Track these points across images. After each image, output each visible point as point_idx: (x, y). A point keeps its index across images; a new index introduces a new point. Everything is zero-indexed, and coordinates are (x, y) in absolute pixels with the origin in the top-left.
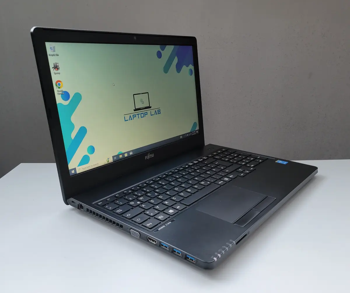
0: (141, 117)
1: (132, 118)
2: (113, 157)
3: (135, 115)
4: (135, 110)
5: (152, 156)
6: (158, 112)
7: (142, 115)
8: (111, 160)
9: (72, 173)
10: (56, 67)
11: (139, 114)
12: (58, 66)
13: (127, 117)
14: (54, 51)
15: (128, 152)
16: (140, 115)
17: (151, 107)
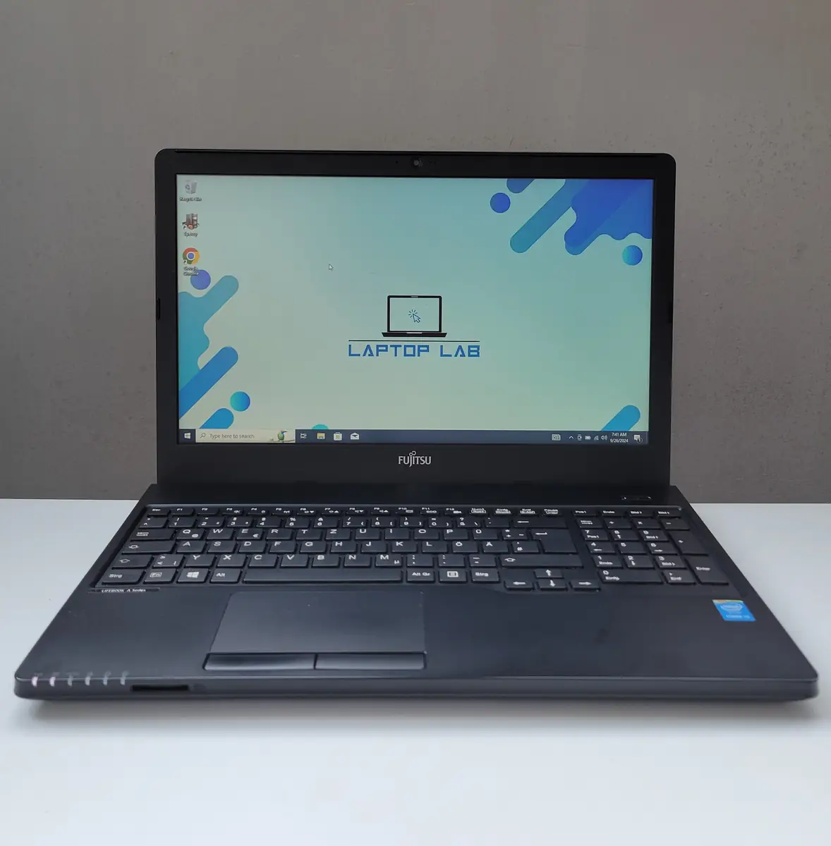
0: (405, 355)
1: (375, 353)
2: (298, 432)
3: (386, 346)
4: (385, 335)
5: (426, 461)
6: (470, 351)
7: (410, 351)
8: (290, 437)
9: (185, 437)
10: (191, 223)
11: (400, 346)
12: (196, 220)
13: (359, 348)
14: (193, 192)
15: (346, 433)
17: (444, 335)
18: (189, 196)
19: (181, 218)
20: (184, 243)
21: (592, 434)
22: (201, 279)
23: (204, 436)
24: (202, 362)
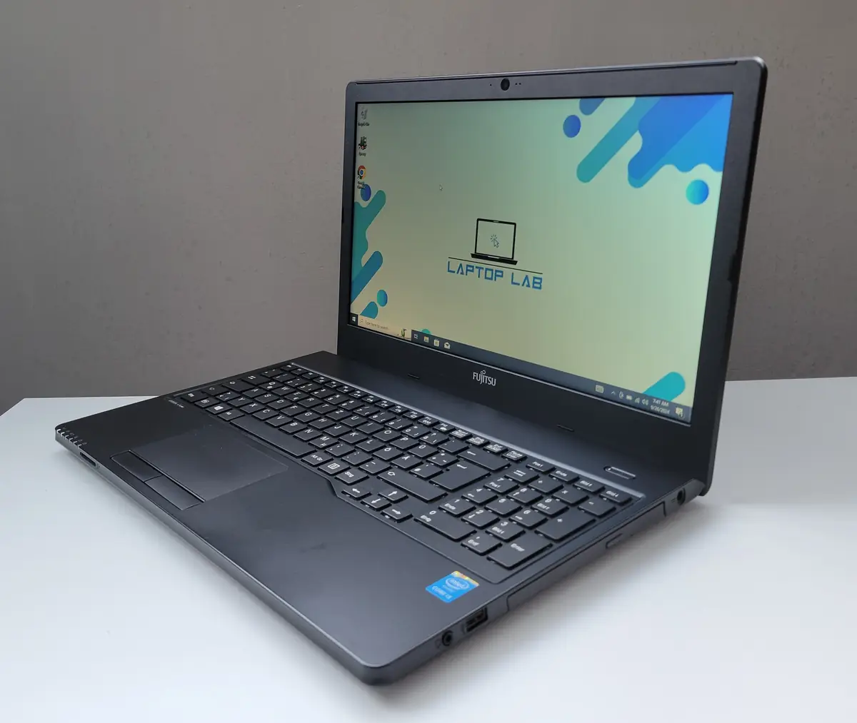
0: (486, 278)
1: (465, 271)
2: (413, 332)
3: (473, 267)
4: (473, 256)
5: (492, 382)
6: (534, 282)
7: (489, 274)
8: (408, 335)
9: (353, 320)
10: (363, 145)
12: (366, 143)
14: (365, 118)
15: (442, 341)
17: (515, 263)
18: (363, 122)
20: (359, 162)
22: (366, 192)
23: (362, 322)
24: (365, 259)
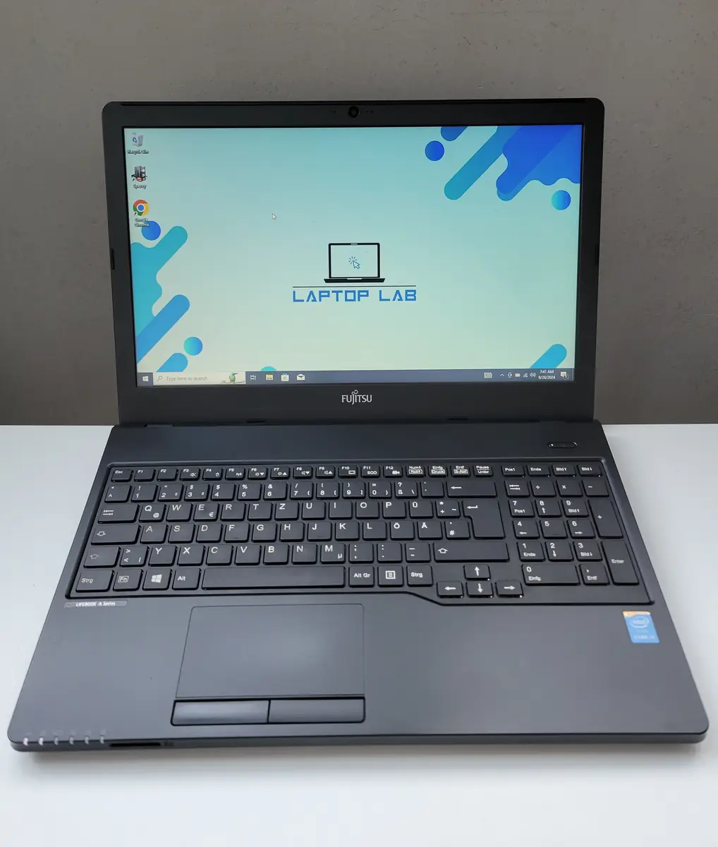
0: (346, 300)
1: (317, 299)
2: (248, 374)
3: (329, 292)
4: (327, 281)
5: (367, 399)
6: (407, 295)
7: (350, 296)
8: (241, 379)
9: (144, 380)
10: (140, 175)
11: (341, 292)
12: (144, 173)
13: (303, 295)
14: (140, 145)
16: (342, 296)
17: (382, 280)
18: (136, 149)
19: (130, 171)
20: (133, 196)
21: (521, 371)
22: (152, 230)
23: (162, 379)
24: (157, 308)
